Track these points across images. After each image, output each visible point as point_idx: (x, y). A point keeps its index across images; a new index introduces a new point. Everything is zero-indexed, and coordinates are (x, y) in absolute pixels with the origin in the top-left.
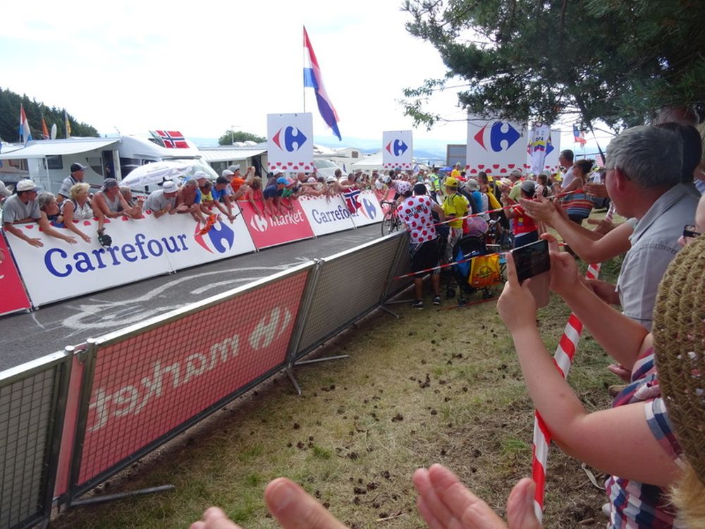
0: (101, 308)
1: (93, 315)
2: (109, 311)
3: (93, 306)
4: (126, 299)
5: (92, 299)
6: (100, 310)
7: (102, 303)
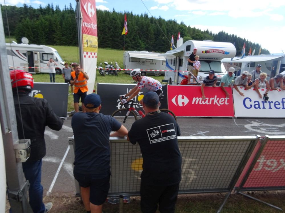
0: (260, 124)
1: (256, 126)
2: (263, 127)
3: (256, 123)
4: (271, 124)
5: (257, 120)
6: (260, 125)
7: (261, 123)
